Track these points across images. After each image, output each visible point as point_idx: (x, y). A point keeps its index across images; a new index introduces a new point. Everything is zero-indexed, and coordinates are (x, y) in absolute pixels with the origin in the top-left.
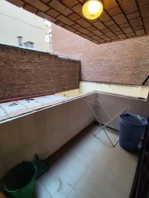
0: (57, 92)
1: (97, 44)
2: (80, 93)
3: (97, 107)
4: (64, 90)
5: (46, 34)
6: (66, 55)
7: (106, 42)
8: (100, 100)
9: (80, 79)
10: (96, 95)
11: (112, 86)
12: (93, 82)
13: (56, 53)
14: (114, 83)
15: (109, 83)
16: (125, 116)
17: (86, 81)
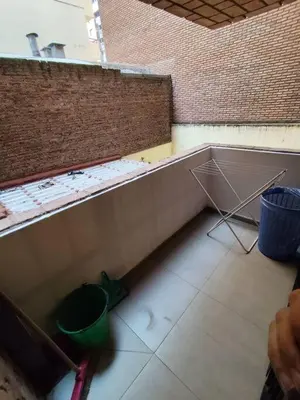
0: (126, 154)
1: (209, 27)
2: (173, 152)
3: (211, 179)
4: (140, 148)
5: (88, 19)
6: (139, 66)
7: (231, 19)
8: (219, 165)
9: (173, 121)
10: (209, 154)
11: (244, 129)
12: (201, 123)
13: (115, 65)
14: (248, 123)
15: (237, 123)
16: (272, 193)
17: (185, 123)
